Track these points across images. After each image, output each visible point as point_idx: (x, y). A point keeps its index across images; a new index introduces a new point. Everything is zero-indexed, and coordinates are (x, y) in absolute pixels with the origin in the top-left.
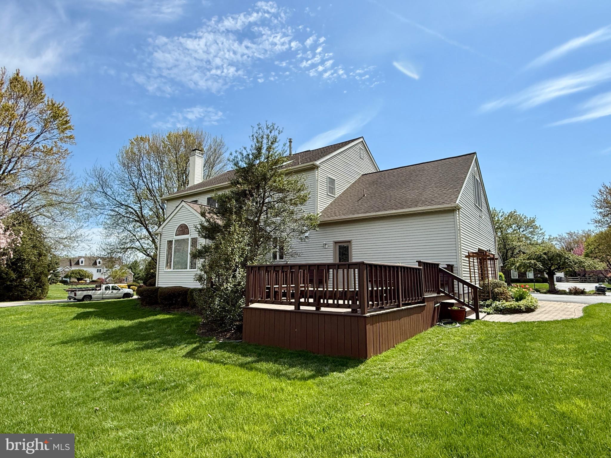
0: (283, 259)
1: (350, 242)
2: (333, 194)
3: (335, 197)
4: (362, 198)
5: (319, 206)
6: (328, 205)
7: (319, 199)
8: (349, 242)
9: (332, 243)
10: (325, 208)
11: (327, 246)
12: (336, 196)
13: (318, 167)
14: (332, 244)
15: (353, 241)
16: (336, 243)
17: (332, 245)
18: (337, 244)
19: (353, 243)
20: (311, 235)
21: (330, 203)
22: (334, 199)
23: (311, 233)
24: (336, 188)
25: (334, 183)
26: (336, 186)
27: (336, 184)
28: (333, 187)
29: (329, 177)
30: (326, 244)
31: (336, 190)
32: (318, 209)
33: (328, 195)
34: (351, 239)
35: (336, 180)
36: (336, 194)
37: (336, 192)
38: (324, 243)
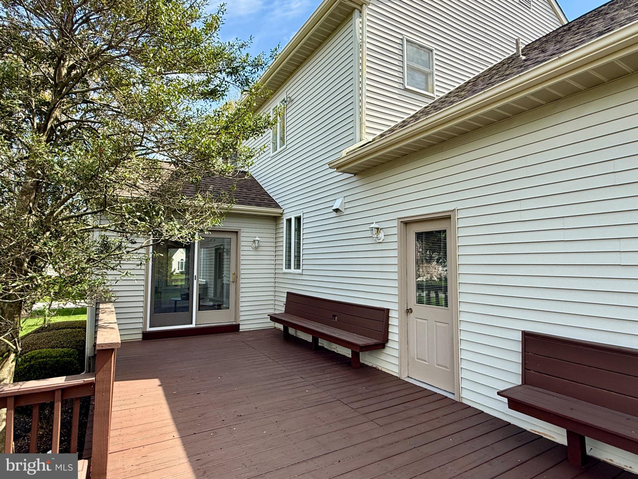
1: (449, 218)
2: (424, 89)
3: (432, 98)
5: (365, 118)
6: (405, 116)
7: (365, 100)
8: (447, 218)
9: (395, 223)
11: (381, 235)
12: (437, 95)
13: (362, 6)
14: (394, 229)
15: (460, 215)
16: (406, 223)
17: (395, 231)
18: (408, 226)
19: (460, 223)
20: (347, 206)
22: (431, 102)
23: (347, 199)
24: (436, 72)
25: (430, 58)
26: (435, 67)
27: (435, 62)
28: (427, 70)
29: (407, 41)
30: (378, 229)
31: (436, 78)
32: (364, 126)
33: (406, 90)
34: (452, 209)
35: (435, 52)
36: (436, 88)
37: (436, 83)
38: (372, 226)
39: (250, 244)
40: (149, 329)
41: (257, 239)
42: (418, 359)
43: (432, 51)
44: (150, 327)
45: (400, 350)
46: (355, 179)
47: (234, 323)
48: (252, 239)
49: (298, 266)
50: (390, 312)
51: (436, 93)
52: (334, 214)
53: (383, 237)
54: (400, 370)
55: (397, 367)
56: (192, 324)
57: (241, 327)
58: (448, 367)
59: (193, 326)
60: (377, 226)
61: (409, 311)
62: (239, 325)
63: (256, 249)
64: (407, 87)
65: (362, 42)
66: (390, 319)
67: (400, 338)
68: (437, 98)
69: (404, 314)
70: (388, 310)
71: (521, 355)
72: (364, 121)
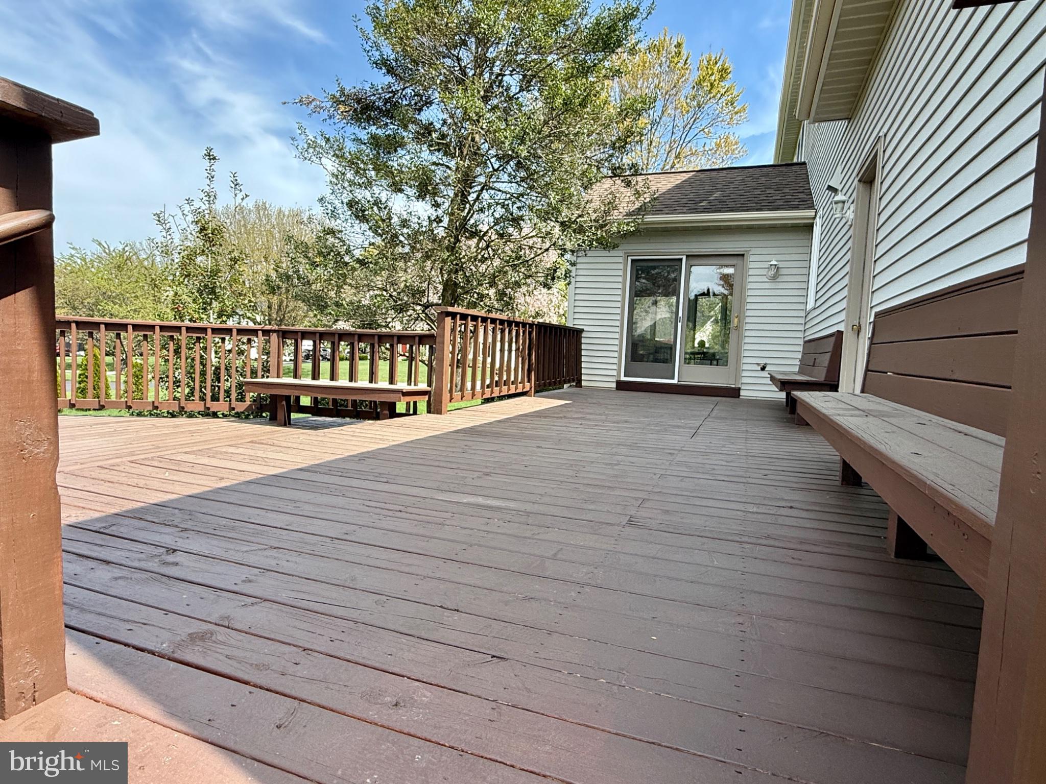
11: (850, 212)
20: (842, 178)
23: (842, 167)
39: (764, 272)
40: (623, 378)
41: (774, 263)
44: (625, 376)
46: (849, 127)
47: (733, 386)
48: (767, 265)
53: (851, 216)
56: (673, 378)
57: (742, 393)
59: (675, 381)
61: (855, 328)
62: (739, 389)
63: (774, 278)
69: (851, 335)
70: (841, 333)
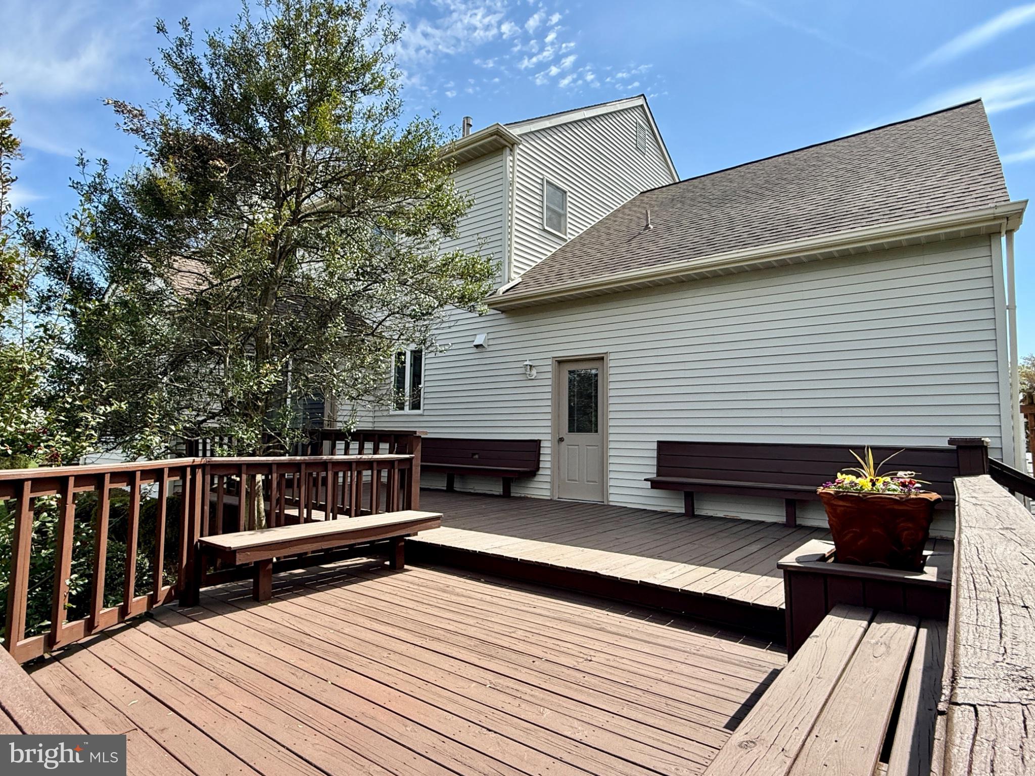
0: (419, 408)
1: (602, 358)
2: (559, 231)
3: (565, 240)
4: (640, 234)
5: (514, 257)
6: (544, 258)
7: (514, 239)
8: (600, 359)
9: (549, 362)
10: (534, 265)
11: (534, 372)
12: (569, 237)
13: (513, 145)
14: (548, 367)
15: (611, 357)
16: (560, 362)
17: (549, 369)
18: (562, 365)
19: (611, 364)
20: (491, 342)
21: (549, 254)
22: (564, 244)
23: (491, 336)
24: (569, 215)
25: (564, 200)
26: (569, 209)
27: (569, 204)
28: (561, 211)
29: (547, 181)
30: (531, 366)
31: (569, 220)
32: (512, 266)
33: (545, 230)
34: (605, 351)
35: (569, 194)
36: (568, 230)
37: (569, 225)
38: (526, 363)
42: (569, 480)
43: (565, 192)
45: (552, 476)
46: (503, 316)
49: (416, 406)
50: (542, 442)
51: (569, 236)
52: (475, 350)
53: (535, 374)
54: (552, 493)
55: (549, 491)
58: (597, 480)
60: (531, 364)
61: (561, 440)
64: (546, 228)
65: (513, 181)
66: (542, 449)
67: (553, 465)
68: (569, 241)
69: (557, 443)
70: (540, 441)
71: (656, 459)
72: (513, 260)
